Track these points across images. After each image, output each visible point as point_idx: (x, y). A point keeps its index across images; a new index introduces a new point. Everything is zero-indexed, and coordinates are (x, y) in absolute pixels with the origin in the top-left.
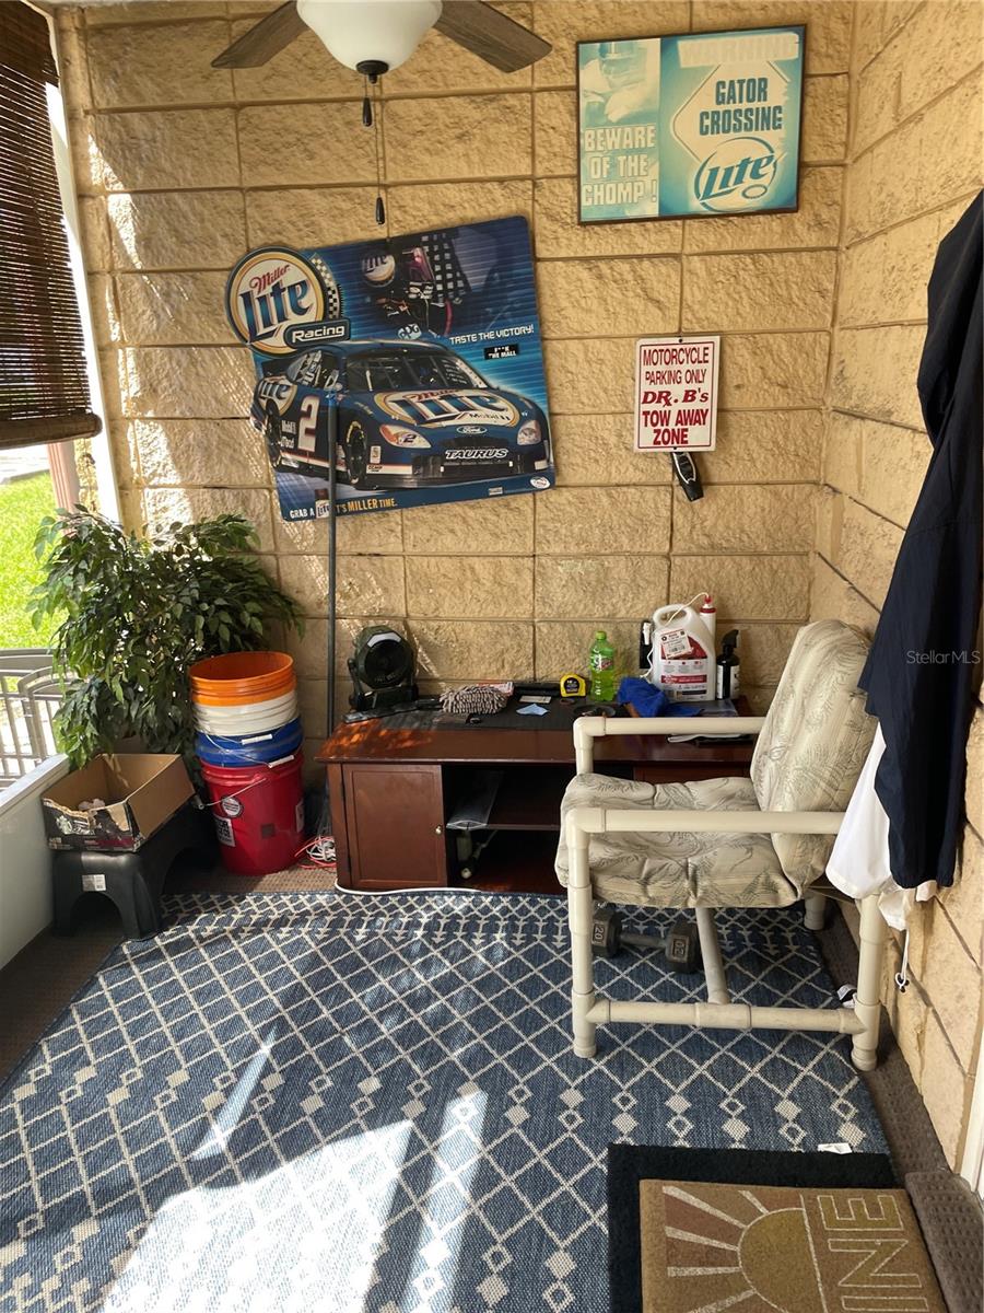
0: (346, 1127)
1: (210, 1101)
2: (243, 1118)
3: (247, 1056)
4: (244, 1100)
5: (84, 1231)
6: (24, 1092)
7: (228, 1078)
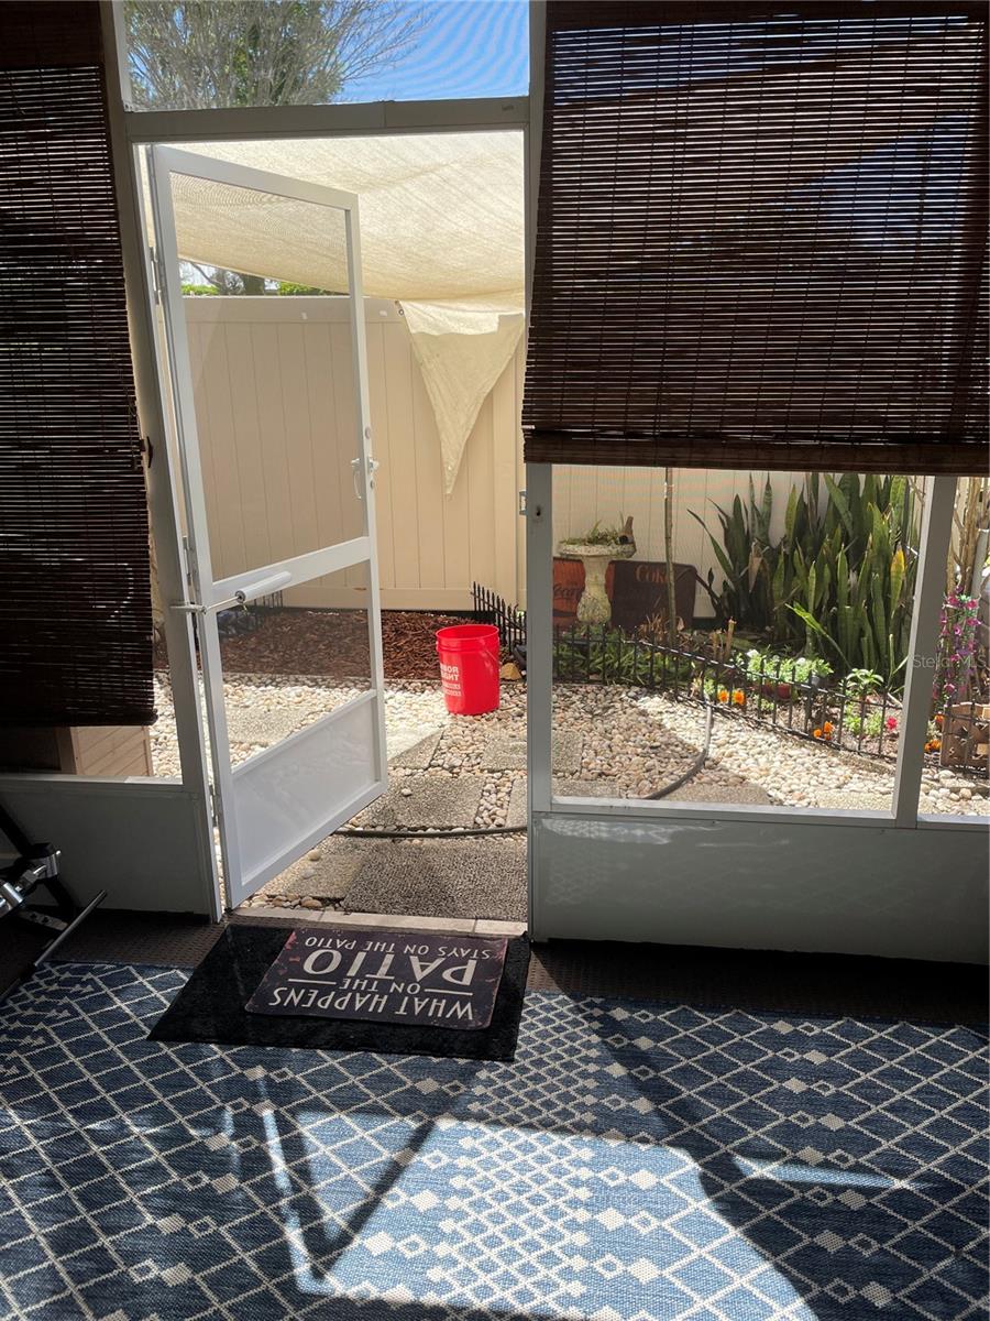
0: (803, 1278)
1: (808, 1153)
2: (791, 1184)
3: (883, 1169)
4: (815, 1180)
5: (643, 1105)
6: (783, 1027)
7: (845, 1160)
